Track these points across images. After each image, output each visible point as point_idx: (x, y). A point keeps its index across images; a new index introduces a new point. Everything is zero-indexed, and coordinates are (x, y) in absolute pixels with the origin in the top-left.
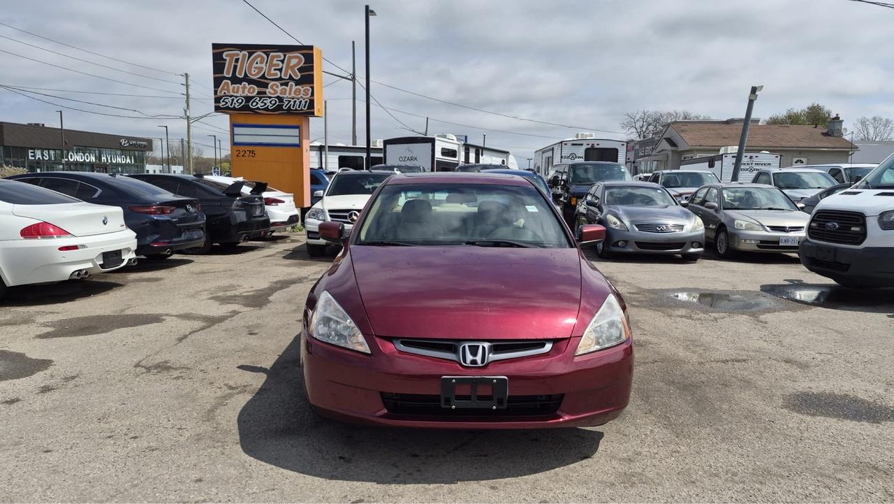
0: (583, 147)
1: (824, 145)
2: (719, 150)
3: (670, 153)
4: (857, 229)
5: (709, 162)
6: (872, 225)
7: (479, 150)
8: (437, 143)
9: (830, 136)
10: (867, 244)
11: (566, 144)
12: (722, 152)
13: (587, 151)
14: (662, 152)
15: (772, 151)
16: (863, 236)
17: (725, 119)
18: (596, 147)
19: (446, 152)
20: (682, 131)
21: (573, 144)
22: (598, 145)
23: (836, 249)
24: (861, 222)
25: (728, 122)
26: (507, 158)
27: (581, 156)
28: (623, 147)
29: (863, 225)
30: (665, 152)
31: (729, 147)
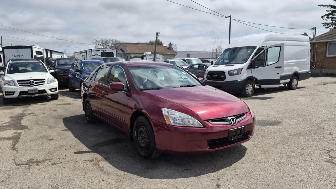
0: (100, 51)
1: (169, 52)
2: (143, 54)
3: (122, 54)
4: (223, 76)
5: (142, 58)
6: (227, 74)
7: (52, 52)
8: (33, 48)
9: (169, 49)
10: (226, 80)
11: (93, 50)
12: (144, 54)
13: (102, 53)
14: (119, 54)
15: (160, 54)
16: (225, 78)
17: (135, 43)
18: (105, 51)
19: (38, 53)
20: (126, 46)
21: (96, 50)
22: (106, 51)
23: (217, 82)
24: (224, 74)
25: (136, 44)
26: (63, 55)
27: (100, 55)
28: (115, 52)
29: (225, 75)
30: (121, 54)
31: (147, 53)
